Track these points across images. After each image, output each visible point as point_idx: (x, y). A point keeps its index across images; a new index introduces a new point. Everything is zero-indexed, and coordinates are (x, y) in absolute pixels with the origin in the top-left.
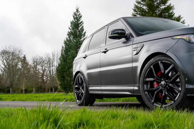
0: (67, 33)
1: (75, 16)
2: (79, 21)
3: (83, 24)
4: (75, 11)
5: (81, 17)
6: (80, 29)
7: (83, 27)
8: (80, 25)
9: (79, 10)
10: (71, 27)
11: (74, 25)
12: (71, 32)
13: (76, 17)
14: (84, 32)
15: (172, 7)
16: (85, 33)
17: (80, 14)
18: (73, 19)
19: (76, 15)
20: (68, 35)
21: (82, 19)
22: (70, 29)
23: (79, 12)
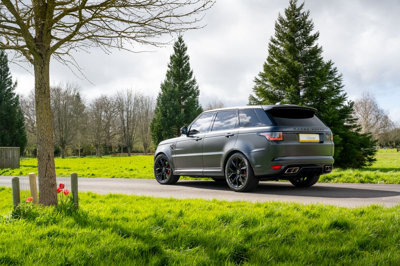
0: (166, 73)
1: (177, 48)
2: (184, 55)
3: (188, 60)
4: (177, 40)
5: (186, 50)
6: (184, 67)
7: (188, 64)
8: (184, 61)
9: (183, 38)
10: (171, 64)
11: (176, 61)
12: (171, 71)
13: (179, 49)
14: (190, 71)
15: (319, 49)
16: (192, 73)
17: (184, 45)
18: (174, 52)
19: (178, 46)
20: (167, 75)
21: (187, 53)
22: (169, 66)
23: (183, 42)
